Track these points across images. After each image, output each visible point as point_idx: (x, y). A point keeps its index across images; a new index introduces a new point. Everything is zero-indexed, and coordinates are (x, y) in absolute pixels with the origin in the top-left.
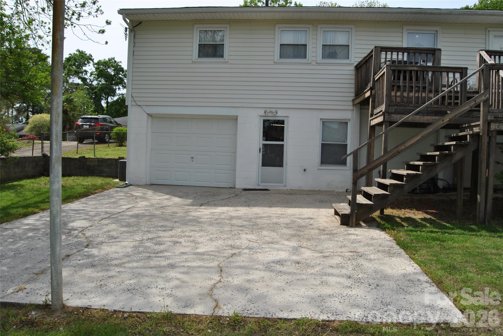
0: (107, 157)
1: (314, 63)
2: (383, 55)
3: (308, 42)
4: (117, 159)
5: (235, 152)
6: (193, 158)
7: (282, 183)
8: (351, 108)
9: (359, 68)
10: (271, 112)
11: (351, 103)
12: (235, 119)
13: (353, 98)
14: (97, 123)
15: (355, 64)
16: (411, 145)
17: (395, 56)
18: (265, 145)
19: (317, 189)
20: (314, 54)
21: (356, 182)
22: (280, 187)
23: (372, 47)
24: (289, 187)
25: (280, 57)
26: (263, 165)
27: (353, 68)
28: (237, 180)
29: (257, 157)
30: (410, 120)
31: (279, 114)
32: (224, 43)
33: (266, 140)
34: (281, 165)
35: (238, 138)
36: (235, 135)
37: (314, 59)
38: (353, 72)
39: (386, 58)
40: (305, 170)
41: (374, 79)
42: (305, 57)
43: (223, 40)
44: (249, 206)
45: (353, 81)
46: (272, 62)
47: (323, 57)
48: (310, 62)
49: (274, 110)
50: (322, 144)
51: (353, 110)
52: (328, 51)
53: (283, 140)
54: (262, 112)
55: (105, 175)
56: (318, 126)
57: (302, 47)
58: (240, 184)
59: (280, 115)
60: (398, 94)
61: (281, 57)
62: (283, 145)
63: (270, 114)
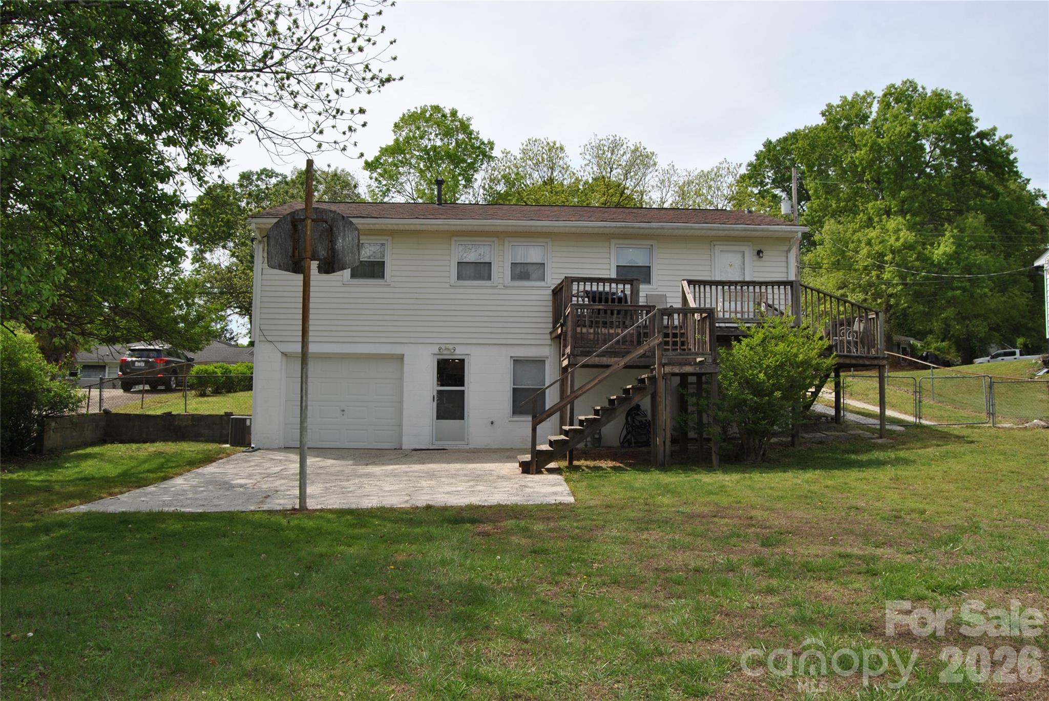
0: (207, 413)
1: (501, 286)
2: (575, 286)
3: (492, 259)
4: (222, 416)
5: (401, 402)
6: (343, 411)
7: (464, 440)
8: (549, 342)
9: (557, 292)
10: (447, 349)
11: (548, 337)
12: (401, 358)
13: (551, 330)
14: (158, 357)
15: (553, 288)
16: (592, 387)
17: (588, 288)
18: (439, 392)
19: (509, 447)
20: (501, 275)
21: (536, 428)
22: (461, 445)
23: (563, 278)
24: (472, 446)
25: (458, 279)
26: (438, 417)
27: (550, 292)
28: (404, 438)
29: (430, 408)
30: (590, 363)
31: (457, 352)
32: (385, 260)
33: (442, 385)
34: (461, 417)
35: (405, 384)
36: (401, 379)
37: (501, 281)
38: (550, 298)
39: (578, 290)
40: (492, 423)
41: (565, 313)
42: (489, 278)
43: (384, 256)
44: (423, 464)
45: (551, 309)
46: (447, 285)
47: (513, 278)
48: (495, 285)
49: (451, 347)
50: (514, 389)
51: (551, 345)
52: (518, 270)
53: (463, 385)
54: (435, 349)
55: (203, 439)
56: (508, 365)
57: (487, 265)
58: (407, 445)
59: (460, 352)
60: (592, 331)
61: (460, 277)
62: (463, 391)
63: (445, 352)
